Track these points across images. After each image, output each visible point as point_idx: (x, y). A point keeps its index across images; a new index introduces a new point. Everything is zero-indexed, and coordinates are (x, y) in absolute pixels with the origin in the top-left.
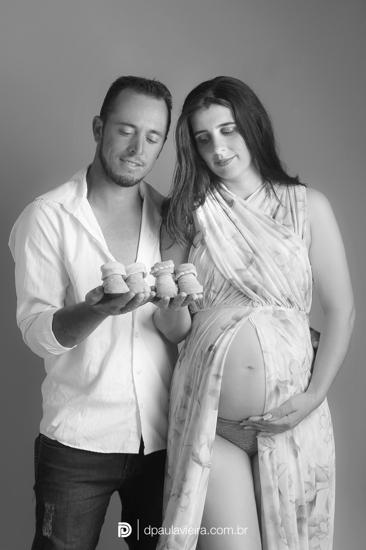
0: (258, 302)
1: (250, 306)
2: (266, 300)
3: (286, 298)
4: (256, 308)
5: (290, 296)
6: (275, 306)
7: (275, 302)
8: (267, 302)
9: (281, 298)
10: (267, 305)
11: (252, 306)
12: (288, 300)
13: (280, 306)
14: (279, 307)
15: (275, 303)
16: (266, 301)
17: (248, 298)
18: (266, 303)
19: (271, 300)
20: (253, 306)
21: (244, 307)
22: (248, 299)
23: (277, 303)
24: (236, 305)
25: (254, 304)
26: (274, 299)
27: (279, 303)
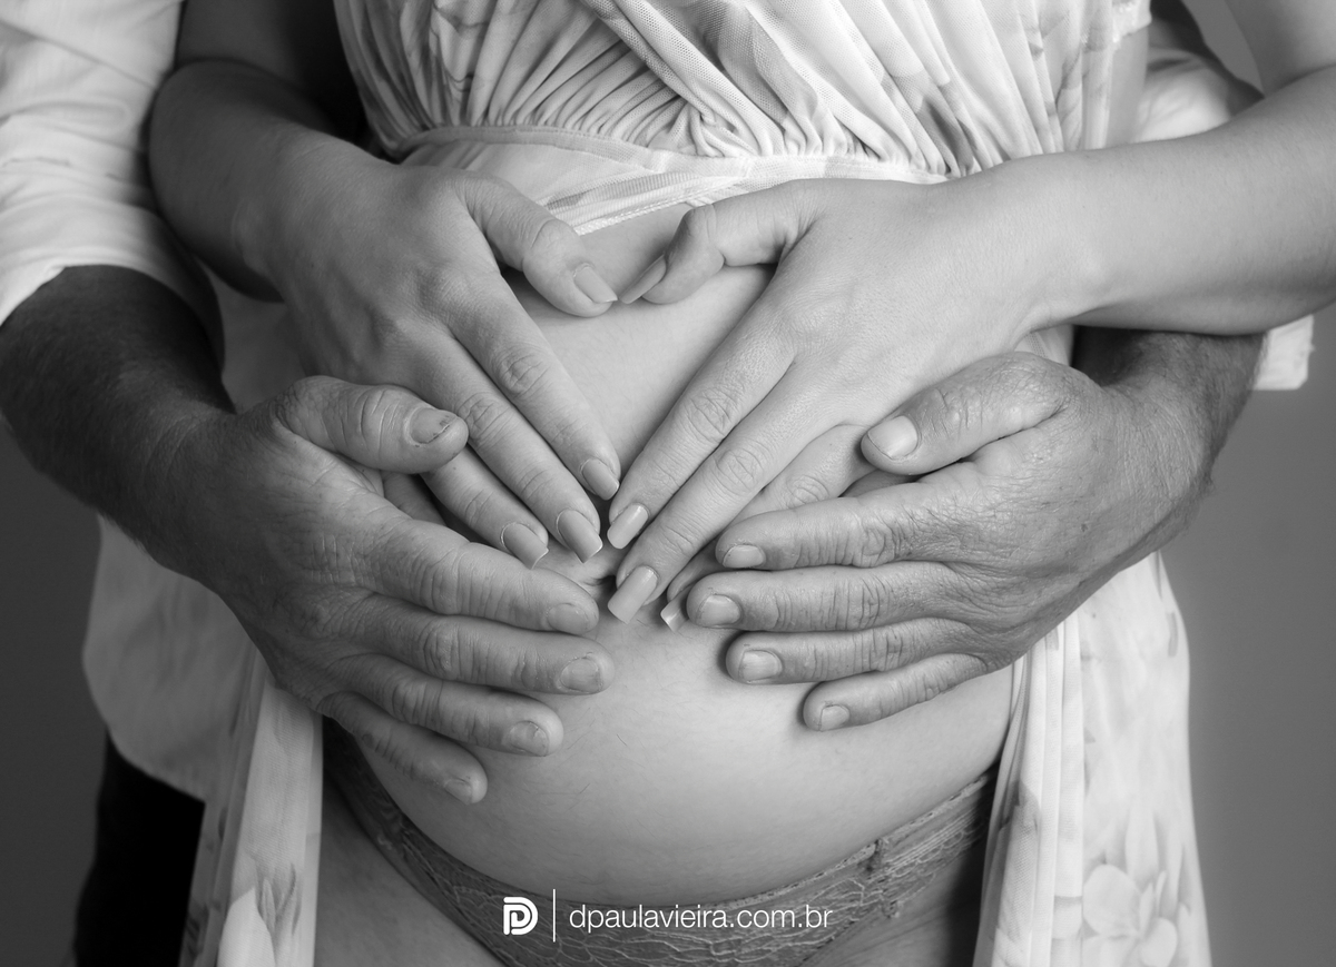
0: (732, 128)
1: (679, 147)
2: (785, 109)
3: (919, 102)
4: (717, 161)
5: (941, 88)
6: (843, 153)
7: (844, 126)
8: (787, 124)
9: (883, 95)
10: (792, 146)
11: (690, 148)
12: (928, 117)
13: (878, 156)
14: (874, 160)
15: (845, 138)
16: (778, 114)
17: (662, 86)
18: (783, 131)
19: (812, 107)
20: (697, 152)
21: (642, 149)
22: (663, 97)
23: (856, 139)
24: (594, 130)
25: (701, 133)
26: (833, 104)
27: (874, 136)
